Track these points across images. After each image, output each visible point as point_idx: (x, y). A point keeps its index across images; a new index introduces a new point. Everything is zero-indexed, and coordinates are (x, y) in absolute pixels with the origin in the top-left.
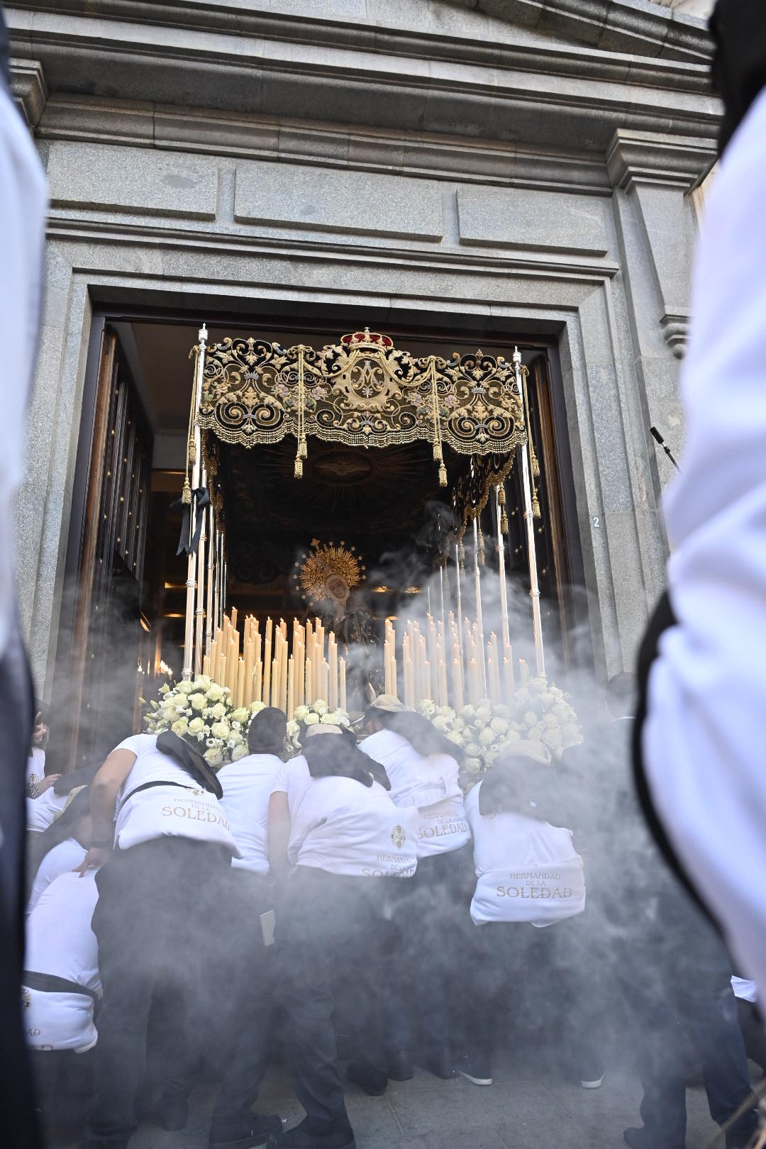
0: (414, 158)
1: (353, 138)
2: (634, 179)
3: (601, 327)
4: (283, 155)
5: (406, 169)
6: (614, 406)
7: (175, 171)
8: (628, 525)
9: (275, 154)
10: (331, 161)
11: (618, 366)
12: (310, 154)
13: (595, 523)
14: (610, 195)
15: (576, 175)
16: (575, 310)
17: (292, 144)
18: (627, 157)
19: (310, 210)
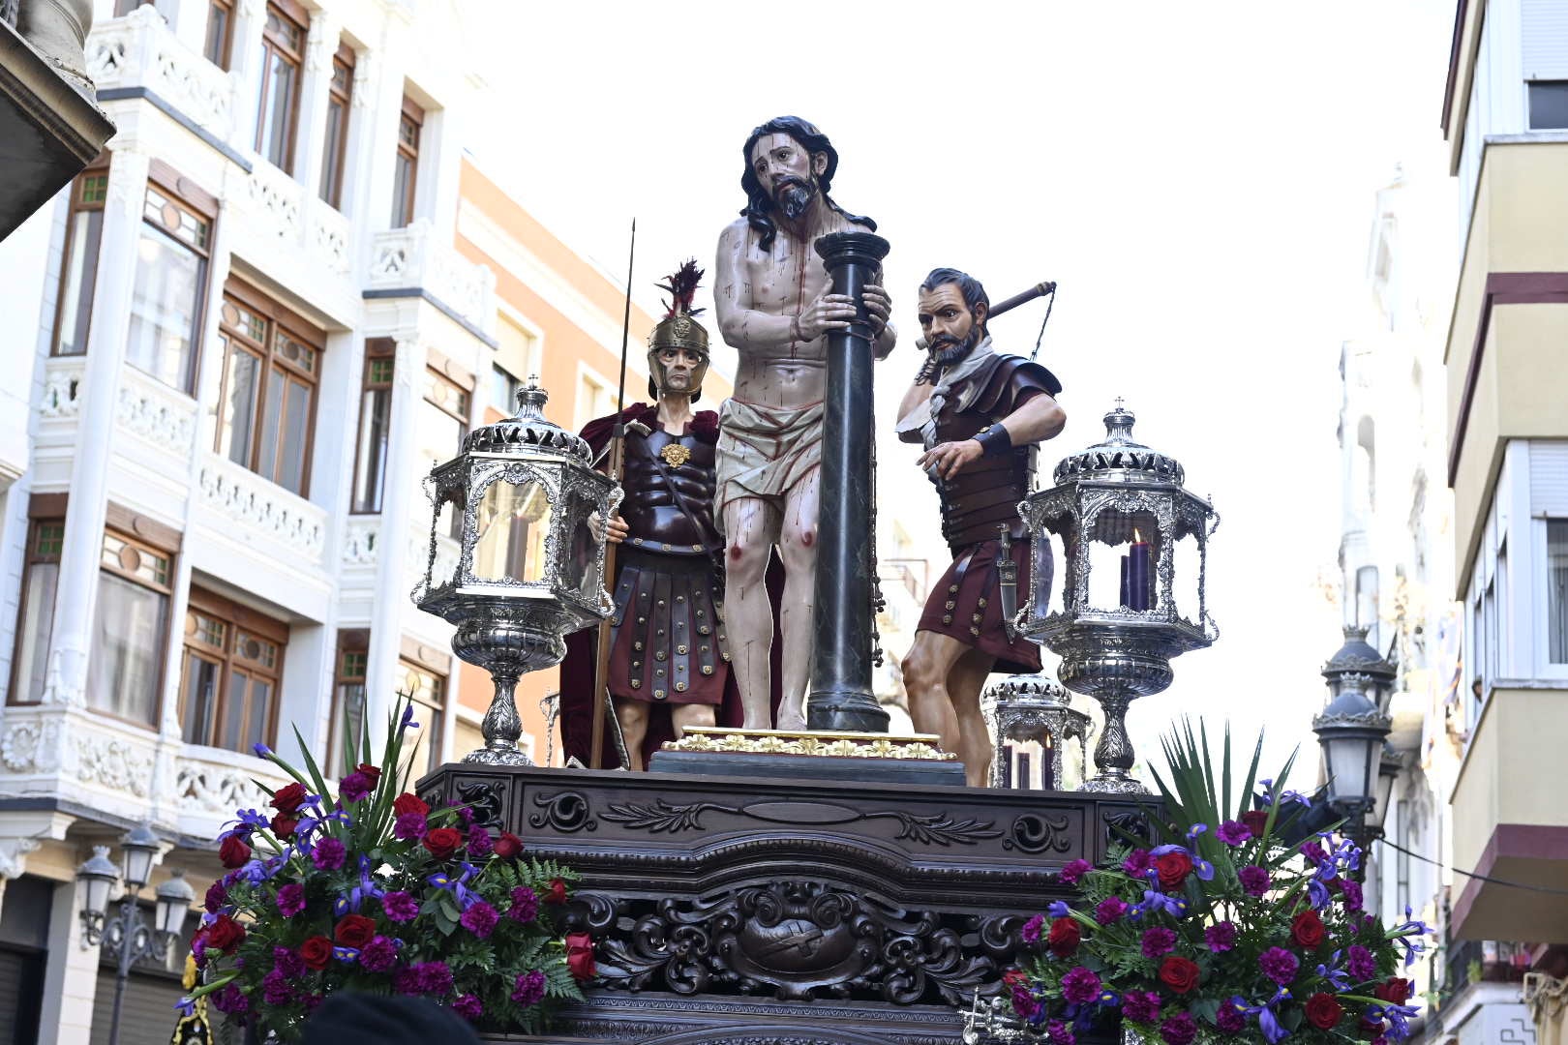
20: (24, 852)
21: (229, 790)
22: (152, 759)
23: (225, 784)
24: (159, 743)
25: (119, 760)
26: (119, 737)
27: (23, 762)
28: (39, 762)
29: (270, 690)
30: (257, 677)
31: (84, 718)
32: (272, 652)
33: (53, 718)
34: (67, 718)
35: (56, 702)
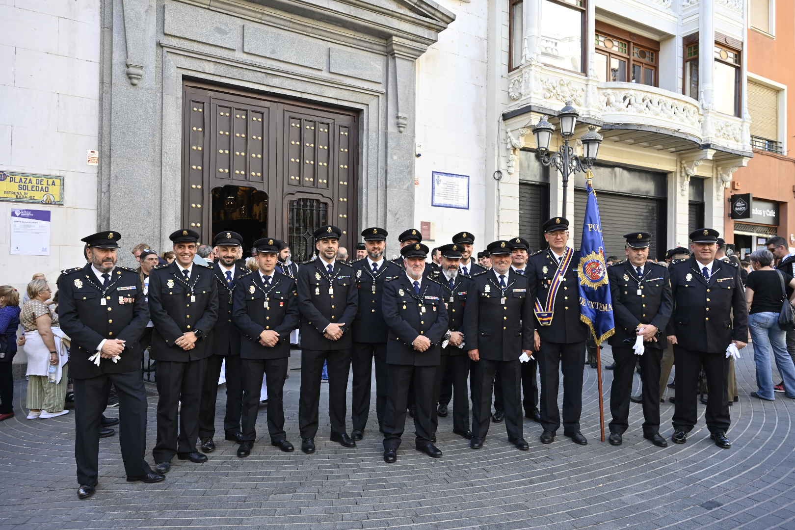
0: (315, 31)
1: (293, 20)
2: (396, 55)
3: (376, 115)
4: (263, 22)
5: (311, 35)
6: (376, 148)
7: (219, 25)
8: (375, 194)
9: (260, 21)
10: (282, 27)
11: (380, 133)
12: (274, 23)
13: (364, 191)
14: (386, 56)
15: (375, 47)
16: (368, 105)
17: (268, 18)
18: (394, 47)
19: (273, 52)
20: (522, 135)
21: (627, 101)
22: (585, 88)
23: (625, 98)
24: (588, 80)
25: (565, 88)
26: (564, 77)
27: (517, 95)
28: (523, 92)
29: (653, 72)
30: (646, 66)
31: (542, 69)
32: (652, 56)
33: (526, 70)
34: (532, 68)
35: (527, 61)
